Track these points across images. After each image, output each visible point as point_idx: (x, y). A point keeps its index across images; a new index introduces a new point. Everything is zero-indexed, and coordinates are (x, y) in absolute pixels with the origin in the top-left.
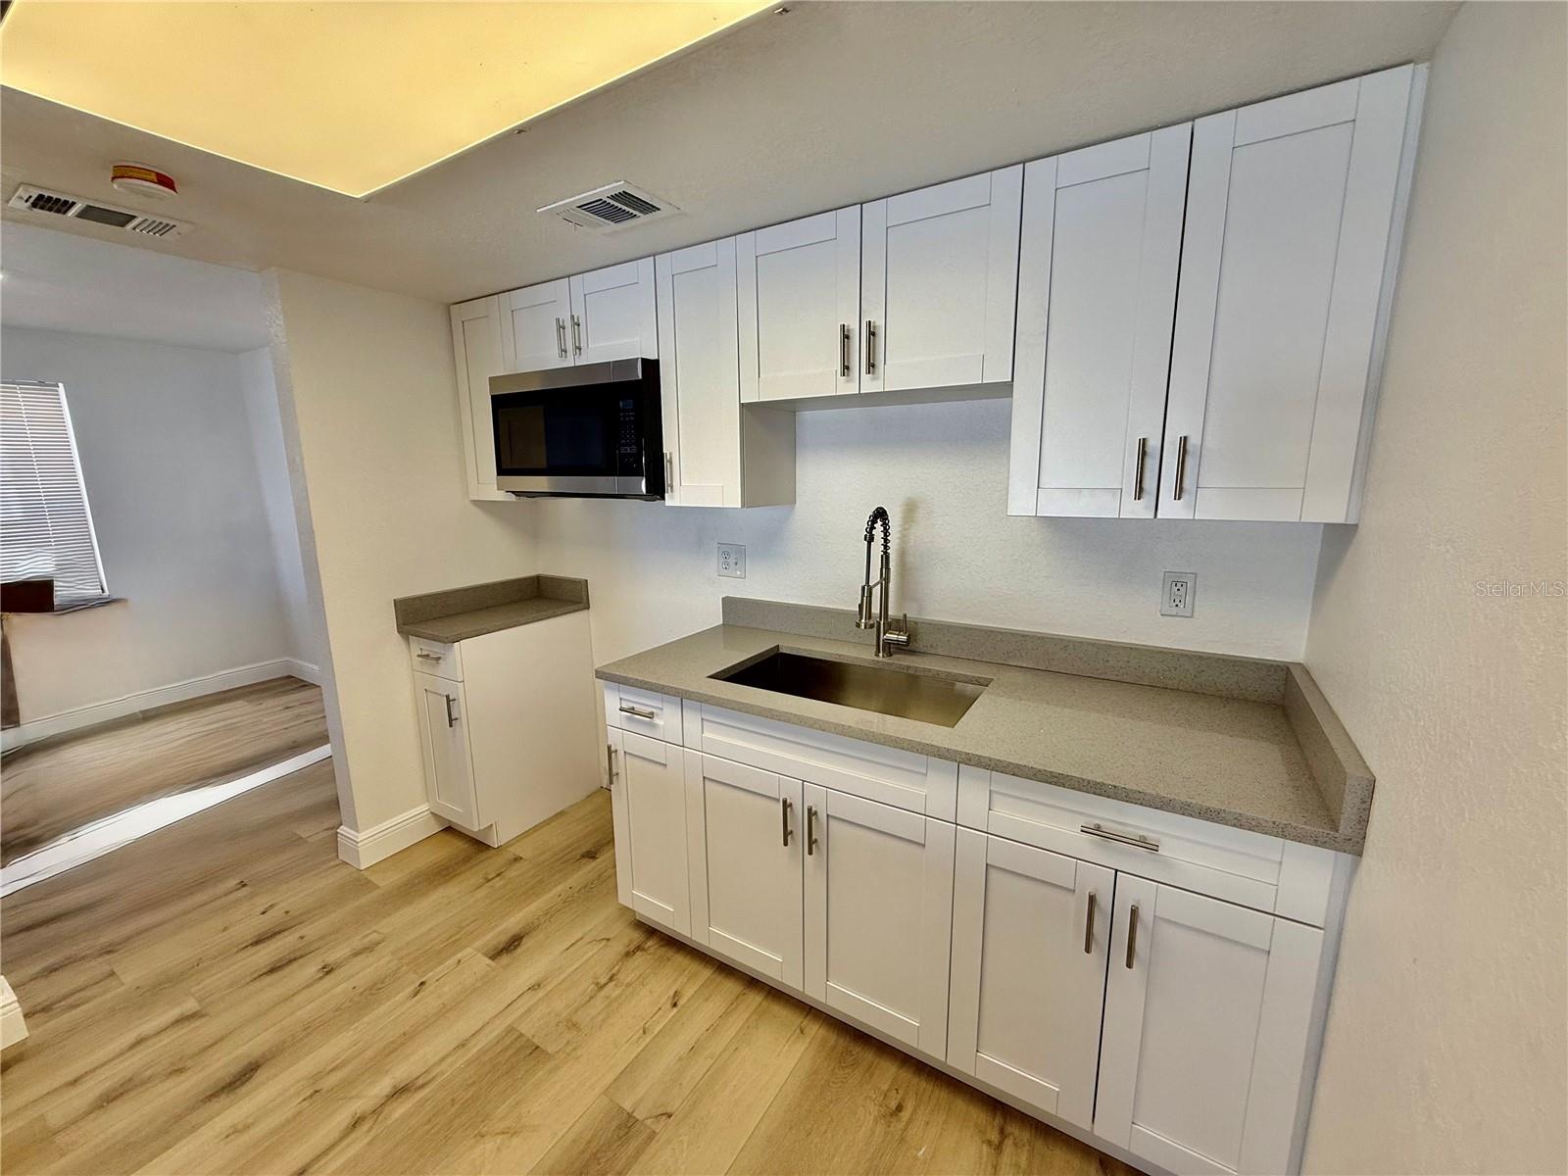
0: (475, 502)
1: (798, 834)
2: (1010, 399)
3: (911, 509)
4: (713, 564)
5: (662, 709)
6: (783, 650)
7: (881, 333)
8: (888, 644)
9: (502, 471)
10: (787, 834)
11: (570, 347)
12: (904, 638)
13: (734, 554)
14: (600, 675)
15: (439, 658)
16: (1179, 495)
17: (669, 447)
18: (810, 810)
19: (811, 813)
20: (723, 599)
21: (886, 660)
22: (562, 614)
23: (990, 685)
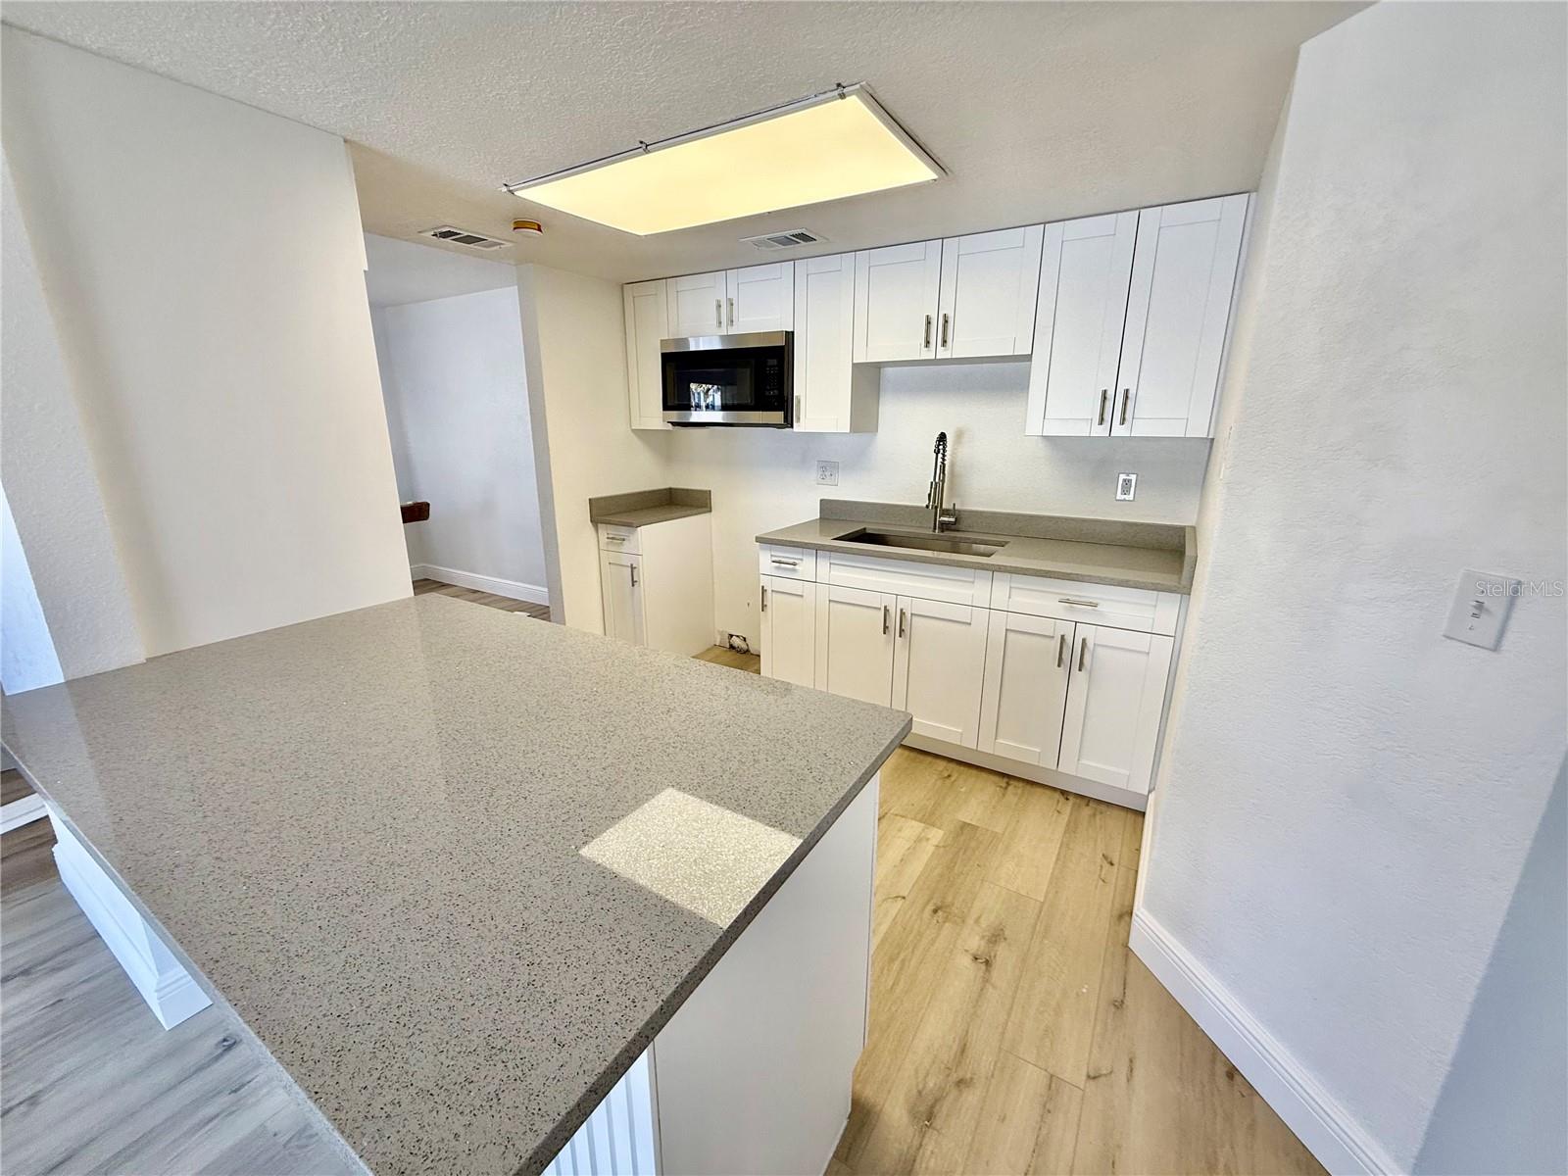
0: (633, 430)
1: (892, 629)
2: (1028, 363)
3: (960, 435)
4: (814, 475)
5: (802, 560)
6: (868, 531)
7: (951, 321)
8: (942, 524)
9: (666, 407)
10: (886, 628)
11: (724, 319)
12: (953, 520)
13: (828, 469)
14: (759, 540)
15: (624, 540)
16: (1122, 423)
17: (798, 390)
18: (901, 610)
19: (902, 613)
20: (821, 500)
21: (942, 534)
22: (696, 514)
23: (1007, 546)
